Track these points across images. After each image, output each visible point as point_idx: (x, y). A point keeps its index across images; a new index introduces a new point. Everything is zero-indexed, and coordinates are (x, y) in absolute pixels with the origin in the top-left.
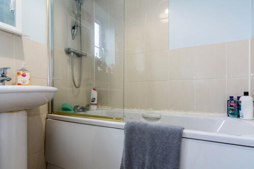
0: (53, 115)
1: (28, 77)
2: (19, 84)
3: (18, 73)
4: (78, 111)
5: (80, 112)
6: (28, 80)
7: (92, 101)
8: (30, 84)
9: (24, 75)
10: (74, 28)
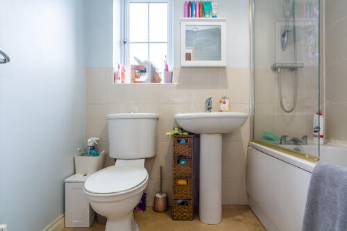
0: (254, 143)
1: (227, 104)
2: (221, 111)
3: (221, 102)
4: (286, 143)
5: (290, 144)
6: (227, 107)
7: (315, 132)
8: (230, 111)
9: (224, 103)
10: (284, 36)
